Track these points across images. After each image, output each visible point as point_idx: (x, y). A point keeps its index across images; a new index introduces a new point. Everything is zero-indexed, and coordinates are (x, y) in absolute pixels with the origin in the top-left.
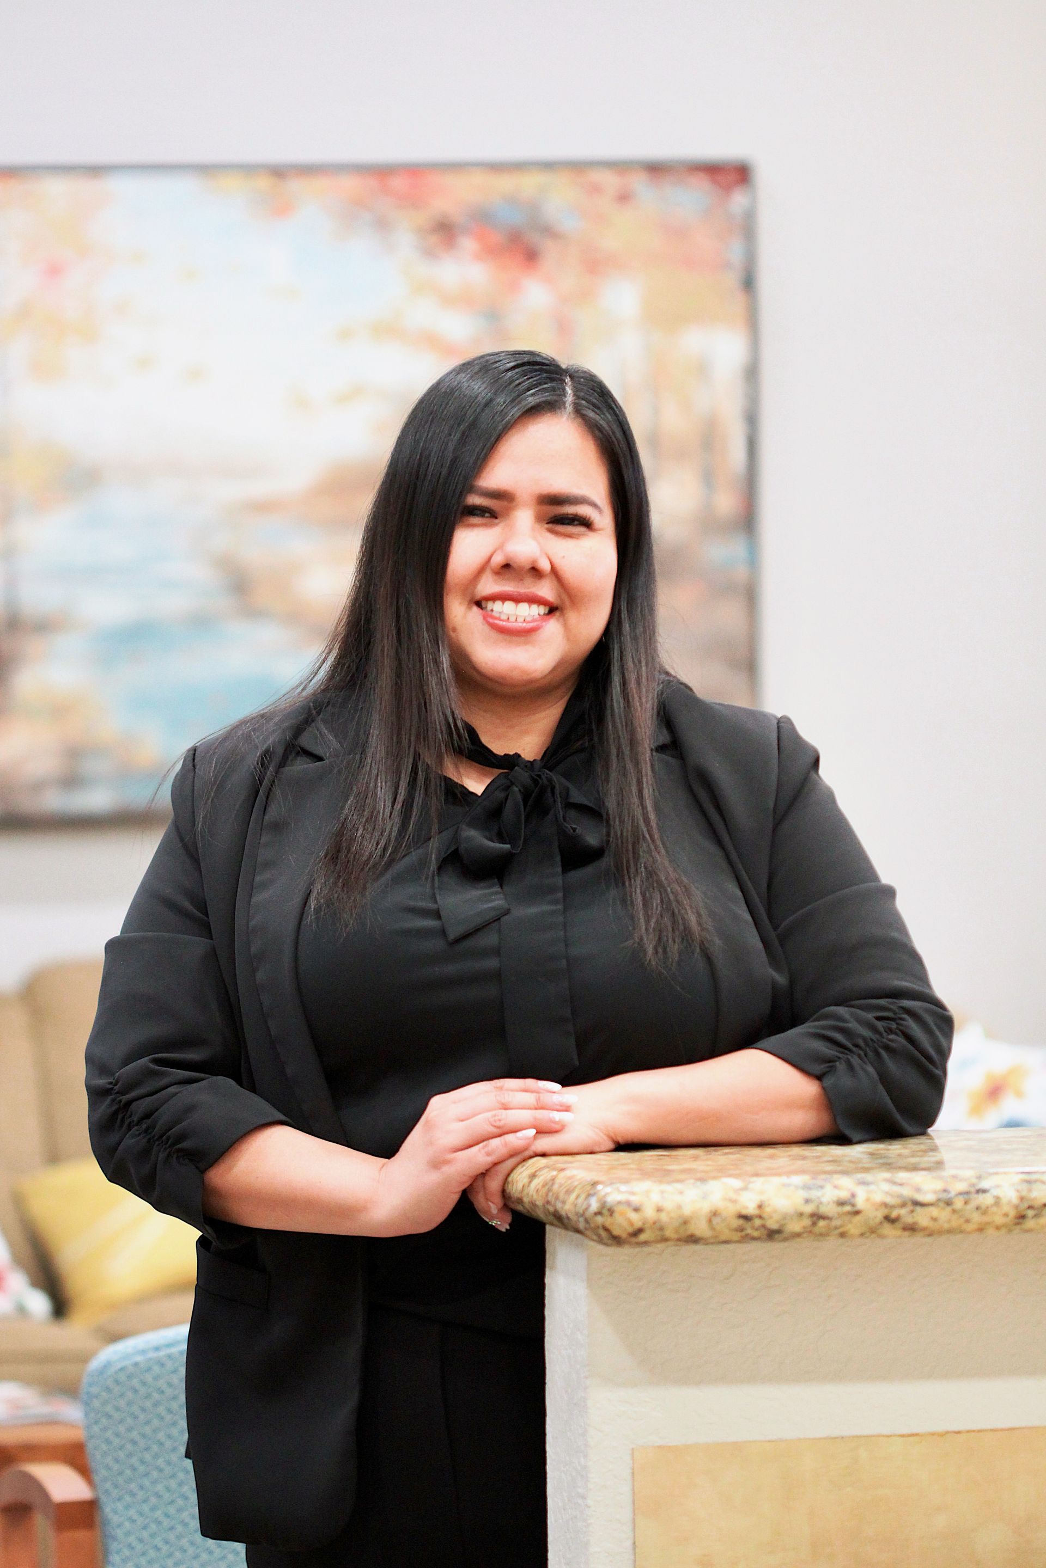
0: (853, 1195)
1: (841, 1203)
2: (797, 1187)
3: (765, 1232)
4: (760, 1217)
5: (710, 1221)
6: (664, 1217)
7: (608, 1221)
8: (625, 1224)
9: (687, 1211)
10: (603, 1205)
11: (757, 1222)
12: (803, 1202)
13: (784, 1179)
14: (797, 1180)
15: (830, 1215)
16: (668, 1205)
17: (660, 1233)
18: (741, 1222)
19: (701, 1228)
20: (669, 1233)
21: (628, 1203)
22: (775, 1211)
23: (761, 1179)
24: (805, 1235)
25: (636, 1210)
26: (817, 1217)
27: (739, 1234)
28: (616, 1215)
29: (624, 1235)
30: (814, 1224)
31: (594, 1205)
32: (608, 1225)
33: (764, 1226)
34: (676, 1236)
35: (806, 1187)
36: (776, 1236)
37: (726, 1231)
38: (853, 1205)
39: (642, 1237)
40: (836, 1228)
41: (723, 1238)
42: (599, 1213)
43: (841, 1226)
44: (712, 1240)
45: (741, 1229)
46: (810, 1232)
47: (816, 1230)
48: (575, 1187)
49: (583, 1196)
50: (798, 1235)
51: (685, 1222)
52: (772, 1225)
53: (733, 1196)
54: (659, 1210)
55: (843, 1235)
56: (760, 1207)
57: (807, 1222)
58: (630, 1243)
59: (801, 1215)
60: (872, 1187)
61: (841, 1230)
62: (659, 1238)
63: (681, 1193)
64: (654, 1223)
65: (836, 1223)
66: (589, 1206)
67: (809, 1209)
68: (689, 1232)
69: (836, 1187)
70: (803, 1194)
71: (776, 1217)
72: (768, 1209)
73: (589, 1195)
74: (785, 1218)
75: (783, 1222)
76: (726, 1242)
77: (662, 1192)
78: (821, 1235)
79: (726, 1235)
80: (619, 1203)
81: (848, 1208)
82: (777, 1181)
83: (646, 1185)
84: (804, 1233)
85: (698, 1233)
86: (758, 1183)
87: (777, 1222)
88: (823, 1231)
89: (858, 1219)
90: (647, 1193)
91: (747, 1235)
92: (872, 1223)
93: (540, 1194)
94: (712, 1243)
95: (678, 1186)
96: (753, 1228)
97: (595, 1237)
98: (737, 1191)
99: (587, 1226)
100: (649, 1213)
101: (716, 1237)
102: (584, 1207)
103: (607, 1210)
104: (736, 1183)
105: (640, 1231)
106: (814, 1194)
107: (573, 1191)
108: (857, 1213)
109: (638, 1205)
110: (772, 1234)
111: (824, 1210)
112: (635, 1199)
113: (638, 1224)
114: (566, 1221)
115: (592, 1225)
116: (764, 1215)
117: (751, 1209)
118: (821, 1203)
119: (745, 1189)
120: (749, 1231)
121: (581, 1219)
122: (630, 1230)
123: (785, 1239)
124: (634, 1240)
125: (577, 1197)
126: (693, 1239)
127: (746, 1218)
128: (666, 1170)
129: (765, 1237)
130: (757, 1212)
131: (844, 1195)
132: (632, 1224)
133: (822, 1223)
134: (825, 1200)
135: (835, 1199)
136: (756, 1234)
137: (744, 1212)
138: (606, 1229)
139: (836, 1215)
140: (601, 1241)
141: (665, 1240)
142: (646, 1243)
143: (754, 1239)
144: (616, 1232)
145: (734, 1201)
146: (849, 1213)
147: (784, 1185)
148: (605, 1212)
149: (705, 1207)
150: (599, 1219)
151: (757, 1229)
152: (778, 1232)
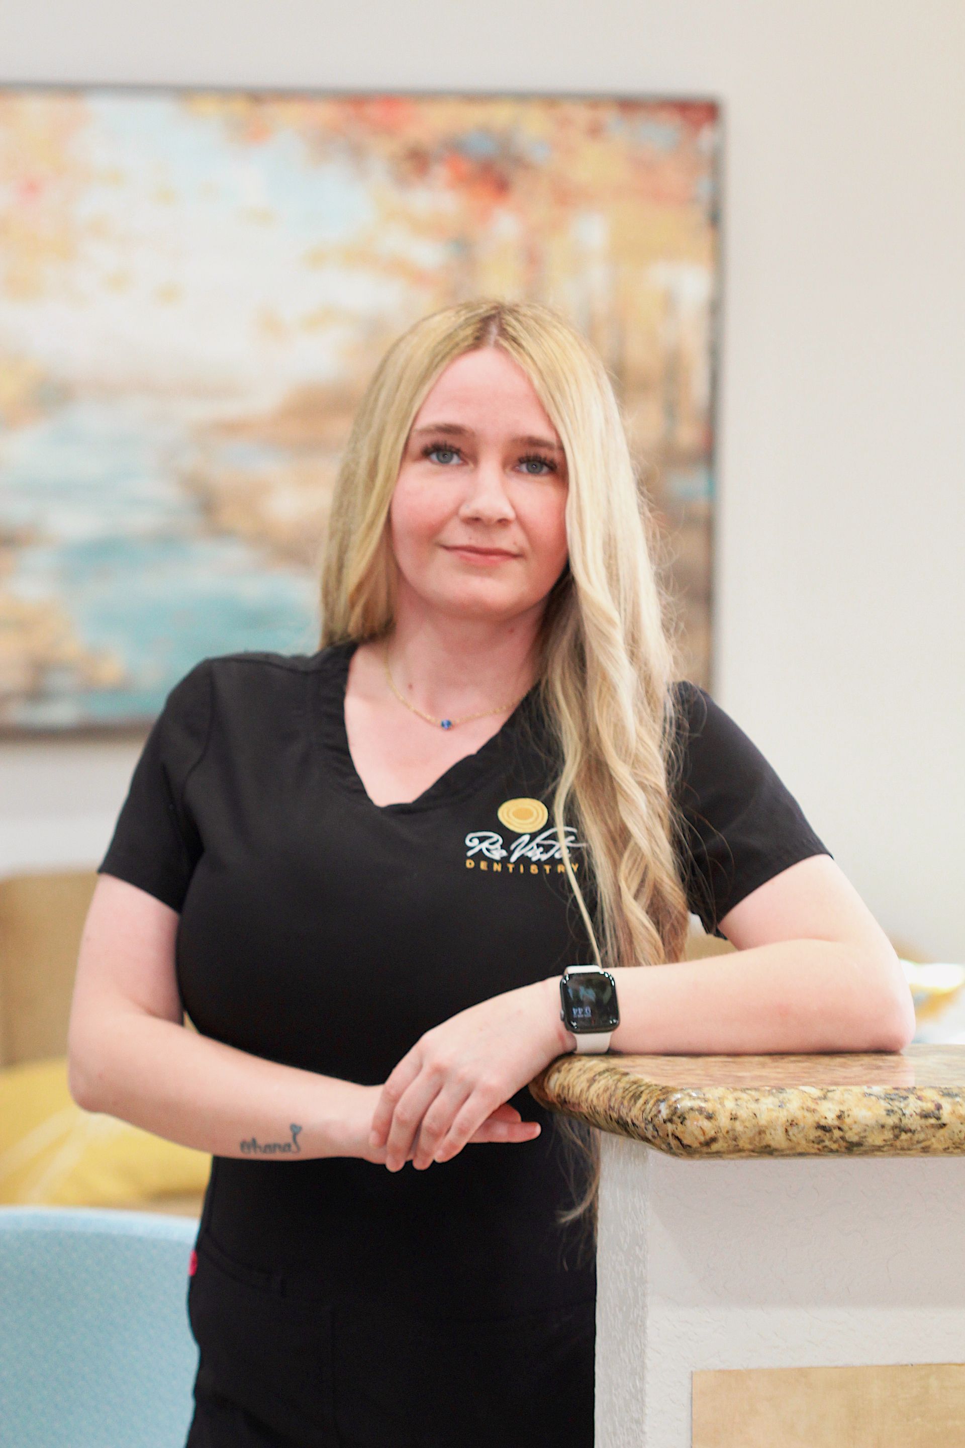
0: (939, 1107)
1: (925, 1116)
2: (879, 1098)
3: (843, 1144)
4: (840, 1129)
5: (787, 1131)
6: (738, 1126)
7: (679, 1130)
8: (698, 1133)
9: (763, 1120)
10: (675, 1111)
11: (837, 1133)
12: (884, 1113)
13: (865, 1089)
14: (877, 1089)
15: (913, 1128)
16: (743, 1113)
17: (734, 1143)
18: (820, 1133)
19: (777, 1139)
20: (743, 1143)
21: (701, 1110)
22: (855, 1122)
23: (841, 1088)
24: (885, 1149)
25: (710, 1117)
26: (899, 1129)
27: (816, 1146)
28: (688, 1122)
29: (695, 1145)
30: (897, 1137)
31: (665, 1112)
32: (678, 1134)
33: (843, 1138)
34: (750, 1147)
35: (889, 1098)
36: (855, 1149)
37: (803, 1142)
38: (938, 1118)
39: (715, 1147)
40: (918, 1142)
41: (799, 1150)
42: (671, 1120)
43: (924, 1140)
44: (788, 1152)
45: (820, 1141)
46: (892, 1145)
47: (898, 1144)
48: (642, 1092)
49: (652, 1102)
50: (879, 1149)
51: (761, 1132)
52: (852, 1137)
53: (813, 1106)
54: (734, 1118)
55: (926, 1150)
56: (839, 1117)
57: (889, 1135)
58: (700, 1153)
59: (883, 1126)
60: (958, 1099)
61: (923, 1145)
62: (731, 1148)
63: (757, 1100)
64: (728, 1132)
65: (921, 1136)
66: (659, 1112)
67: (891, 1121)
68: (764, 1143)
69: (919, 1098)
70: (884, 1104)
71: (857, 1129)
72: (848, 1121)
73: (658, 1101)
74: (865, 1131)
75: (862, 1134)
76: (801, 1154)
77: (736, 1100)
78: (902, 1149)
79: (804, 1146)
80: (692, 1109)
81: (933, 1121)
82: (856, 1089)
83: (720, 1091)
84: (883, 1147)
85: (774, 1144)
86: (838, 1093)
87: (856, 1134)
88: (905, 1145)
89: (942, 1132)
90: (721, 1100)
91: (825, 1147)
92: (956, 1138)
93: (601, 1099)
94: (787, 1155)
95: (753, 1093)
96: (831, 1139)
97: (664, 1146)
98: (815, 1100)
99: (655, 1133)
100: (723, 1121)
101: (792, 1148)
102: (653, 1113)
103: (678, 1116)
104: (815, 1092)
105: (713, 1140)
106: (896, 1105)
107: (640, 1096)
108: (944, 1125)
109: (711, 1112)
110: (852, 1148)
111: (906, 1122)
112: (708, 1106)
113: (712, 1133)
114: (631, 1127)
115: (660, 1133)
116: (845, 1128)
117: (830, 1119)
118: (904, 1115)
119: (825, 1098)
120: (827, 1143)
121: (650, 1127)
122: (702, 1139)
123: (865, 1153)
124: (705, 1149)
125: (646, 1103)
126: (768, 1151)
127: (825, 1129)
128: (739, 1077)
129: (843, 1149)
130: (836, 1123)
131: (929, 1106)
132: (704, 1133)
133: (904, 1136)
134: (907, 1112)
135: (918, 1111)
136: (834, 1146)
137: (823, 1122)
138: (677, 1138)
139: (919, 1129)
140: (670, 1150)
141: (737, 1150)
142: (718, 1154)
143: (831, 1151)
144: (685, 1142)
145: (814, 1111)
146: (932, 1126)
147: (865, 1095)
148: (675, 1118)
149: (783, 1116)
150: (670, 1127)
151: (835, 1142)
152: (859, 1144)
